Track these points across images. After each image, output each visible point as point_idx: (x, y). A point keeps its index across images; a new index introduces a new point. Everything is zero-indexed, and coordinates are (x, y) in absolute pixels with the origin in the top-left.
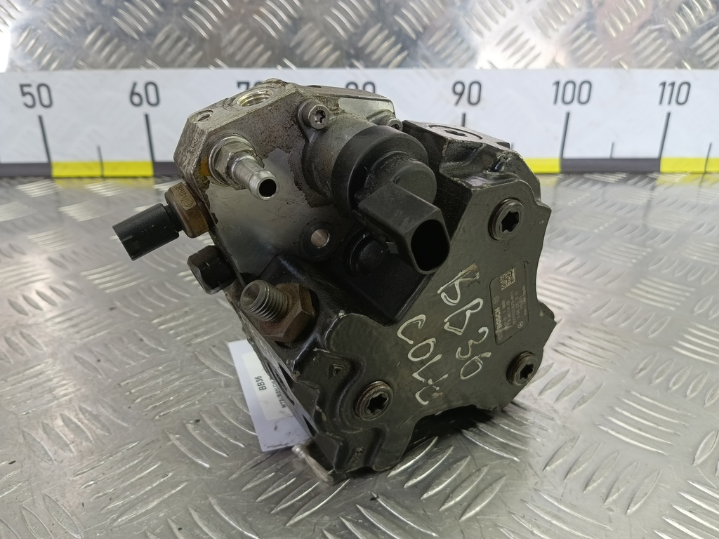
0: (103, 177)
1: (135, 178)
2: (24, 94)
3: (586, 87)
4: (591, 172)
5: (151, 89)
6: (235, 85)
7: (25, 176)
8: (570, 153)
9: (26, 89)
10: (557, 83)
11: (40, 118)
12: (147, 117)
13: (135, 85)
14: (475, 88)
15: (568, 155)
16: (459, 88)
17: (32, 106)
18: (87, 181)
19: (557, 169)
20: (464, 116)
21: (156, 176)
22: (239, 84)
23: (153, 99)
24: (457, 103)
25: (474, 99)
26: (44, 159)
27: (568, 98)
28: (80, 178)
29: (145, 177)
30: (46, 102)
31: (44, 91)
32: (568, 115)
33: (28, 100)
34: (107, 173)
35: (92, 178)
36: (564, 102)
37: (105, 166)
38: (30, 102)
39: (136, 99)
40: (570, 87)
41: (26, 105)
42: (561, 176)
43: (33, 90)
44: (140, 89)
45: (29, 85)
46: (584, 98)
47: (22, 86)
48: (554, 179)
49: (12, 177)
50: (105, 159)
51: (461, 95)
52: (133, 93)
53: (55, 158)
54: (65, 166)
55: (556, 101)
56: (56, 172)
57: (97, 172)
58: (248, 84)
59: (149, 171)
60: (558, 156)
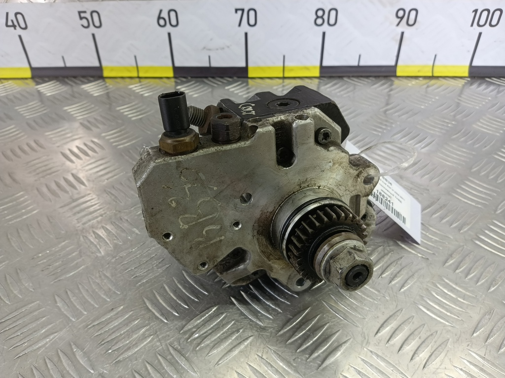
0: (139, 77)
1: (161, 78)
2: (81, 18)
3: (498, 13)
4: (490, 77)
5: (173, 14)
6: (234, 11)
7: (84, 77)
8: (478, 62)
9: (83, 15)
10: (476, 11)
11: (93, 35)
12: (169, 34)
13: (161, 11)
14: (413, 13)
15: (475, 64)
16: (401, 13)
17: (88, 27)
18: (128, 80)
19: (467, 74)
20: (403, 33)
21: (175, 77)
22: (236, 10)
23: (174, 22)
24: (398, 25)
25: (411, 22)
26: (97, 64)
27: (482, 22)
28: (123, 78)
29: (168, 78)
30: (97, 24)
31: (95, 15)
32: (480, 34)
33: (85, 22)
34: (141, 75)
35: (131, 78)
36: (479, 25)
37: (140, 69)
38: (86, 24)
39: (162, 22)
40: (485, 13)
41: (83, 26)
42: (469, 79)
43: (88, 15)
44: (165, 15)
45: (85, 12)
46: (494, 22)
47: (80, 13)
48: (463, 82)
49: (75, 77)
50: (139, 64)
51: (402, 18)
52: (159, 18)
53: (104, 64)
54: (112, 69)
55: (472, 25)
56: (106, 74)
57: (135, 75)
58: (243, 10)
59: (171, 74)
60: (468, 64)
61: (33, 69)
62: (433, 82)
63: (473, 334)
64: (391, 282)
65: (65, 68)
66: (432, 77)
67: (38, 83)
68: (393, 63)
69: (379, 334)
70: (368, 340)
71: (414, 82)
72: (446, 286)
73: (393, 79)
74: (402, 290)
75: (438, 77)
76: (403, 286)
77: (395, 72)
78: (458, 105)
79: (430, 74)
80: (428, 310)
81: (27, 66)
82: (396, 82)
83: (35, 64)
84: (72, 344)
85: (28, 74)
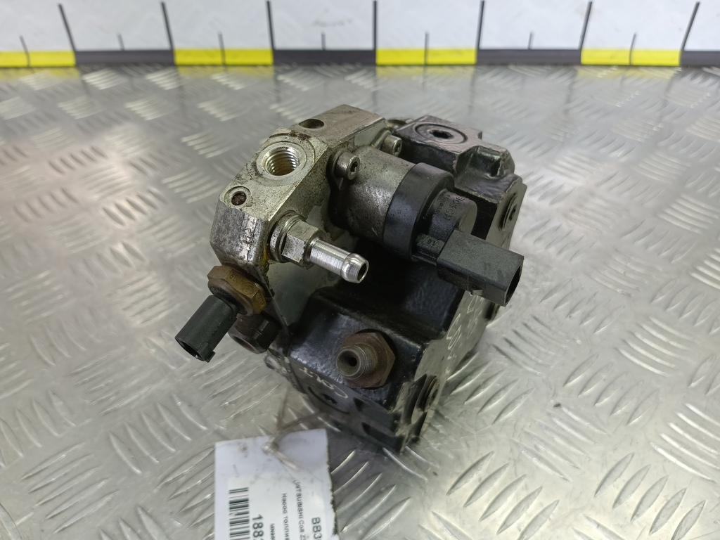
0: (225, 65)
1: (254, 66)
4: (709, 66)
7: (149, 64)
8: (692, 46)
11: (163, 5)
12: (268, 4)
15: (689, 47)
18: (209, 69)
19: (676, 61)
20: (590, 4)
21: (275, 64)
26: (165, 45)
28: (202, 66)
29: (265, 66)
32: (697, 5)
34: (229, 60)
35: (214, 66)
37: (226, 54)
42: (680, 69)
48: (671, 73)
49: (136, 64)
50: (227, 45)
53: (178, 45)
54: (188, 53)
56: (179, 59)
57: (218, 60)
59: (269, 59)
60: (678, 47)
61: (78, 54)
62: (631, 72)
63: (690, 383)
64: (582, 322)
65: (123, 52)
66: (630, 66)
67: (84, 72)
68: (575, 45)
69: (570, 384)
70: (555, 391)
71: (605, 72)
72: (655, 327)
73: (577, 68)
74: (597, 332)
75: (637, 67)
76: (598, 328)
77: (579, 57)
78: (665, 103)
79: (626, 62)
80: (632, 355)
81: (68, 48)
82: (582, 72)
83: (81, 46)
84: (175, 396)
85: (70, 60)
